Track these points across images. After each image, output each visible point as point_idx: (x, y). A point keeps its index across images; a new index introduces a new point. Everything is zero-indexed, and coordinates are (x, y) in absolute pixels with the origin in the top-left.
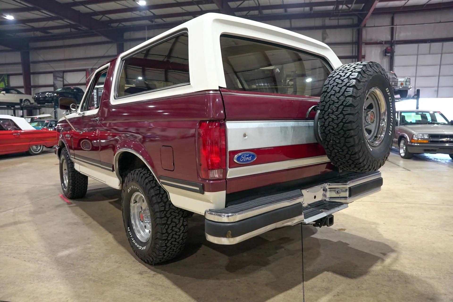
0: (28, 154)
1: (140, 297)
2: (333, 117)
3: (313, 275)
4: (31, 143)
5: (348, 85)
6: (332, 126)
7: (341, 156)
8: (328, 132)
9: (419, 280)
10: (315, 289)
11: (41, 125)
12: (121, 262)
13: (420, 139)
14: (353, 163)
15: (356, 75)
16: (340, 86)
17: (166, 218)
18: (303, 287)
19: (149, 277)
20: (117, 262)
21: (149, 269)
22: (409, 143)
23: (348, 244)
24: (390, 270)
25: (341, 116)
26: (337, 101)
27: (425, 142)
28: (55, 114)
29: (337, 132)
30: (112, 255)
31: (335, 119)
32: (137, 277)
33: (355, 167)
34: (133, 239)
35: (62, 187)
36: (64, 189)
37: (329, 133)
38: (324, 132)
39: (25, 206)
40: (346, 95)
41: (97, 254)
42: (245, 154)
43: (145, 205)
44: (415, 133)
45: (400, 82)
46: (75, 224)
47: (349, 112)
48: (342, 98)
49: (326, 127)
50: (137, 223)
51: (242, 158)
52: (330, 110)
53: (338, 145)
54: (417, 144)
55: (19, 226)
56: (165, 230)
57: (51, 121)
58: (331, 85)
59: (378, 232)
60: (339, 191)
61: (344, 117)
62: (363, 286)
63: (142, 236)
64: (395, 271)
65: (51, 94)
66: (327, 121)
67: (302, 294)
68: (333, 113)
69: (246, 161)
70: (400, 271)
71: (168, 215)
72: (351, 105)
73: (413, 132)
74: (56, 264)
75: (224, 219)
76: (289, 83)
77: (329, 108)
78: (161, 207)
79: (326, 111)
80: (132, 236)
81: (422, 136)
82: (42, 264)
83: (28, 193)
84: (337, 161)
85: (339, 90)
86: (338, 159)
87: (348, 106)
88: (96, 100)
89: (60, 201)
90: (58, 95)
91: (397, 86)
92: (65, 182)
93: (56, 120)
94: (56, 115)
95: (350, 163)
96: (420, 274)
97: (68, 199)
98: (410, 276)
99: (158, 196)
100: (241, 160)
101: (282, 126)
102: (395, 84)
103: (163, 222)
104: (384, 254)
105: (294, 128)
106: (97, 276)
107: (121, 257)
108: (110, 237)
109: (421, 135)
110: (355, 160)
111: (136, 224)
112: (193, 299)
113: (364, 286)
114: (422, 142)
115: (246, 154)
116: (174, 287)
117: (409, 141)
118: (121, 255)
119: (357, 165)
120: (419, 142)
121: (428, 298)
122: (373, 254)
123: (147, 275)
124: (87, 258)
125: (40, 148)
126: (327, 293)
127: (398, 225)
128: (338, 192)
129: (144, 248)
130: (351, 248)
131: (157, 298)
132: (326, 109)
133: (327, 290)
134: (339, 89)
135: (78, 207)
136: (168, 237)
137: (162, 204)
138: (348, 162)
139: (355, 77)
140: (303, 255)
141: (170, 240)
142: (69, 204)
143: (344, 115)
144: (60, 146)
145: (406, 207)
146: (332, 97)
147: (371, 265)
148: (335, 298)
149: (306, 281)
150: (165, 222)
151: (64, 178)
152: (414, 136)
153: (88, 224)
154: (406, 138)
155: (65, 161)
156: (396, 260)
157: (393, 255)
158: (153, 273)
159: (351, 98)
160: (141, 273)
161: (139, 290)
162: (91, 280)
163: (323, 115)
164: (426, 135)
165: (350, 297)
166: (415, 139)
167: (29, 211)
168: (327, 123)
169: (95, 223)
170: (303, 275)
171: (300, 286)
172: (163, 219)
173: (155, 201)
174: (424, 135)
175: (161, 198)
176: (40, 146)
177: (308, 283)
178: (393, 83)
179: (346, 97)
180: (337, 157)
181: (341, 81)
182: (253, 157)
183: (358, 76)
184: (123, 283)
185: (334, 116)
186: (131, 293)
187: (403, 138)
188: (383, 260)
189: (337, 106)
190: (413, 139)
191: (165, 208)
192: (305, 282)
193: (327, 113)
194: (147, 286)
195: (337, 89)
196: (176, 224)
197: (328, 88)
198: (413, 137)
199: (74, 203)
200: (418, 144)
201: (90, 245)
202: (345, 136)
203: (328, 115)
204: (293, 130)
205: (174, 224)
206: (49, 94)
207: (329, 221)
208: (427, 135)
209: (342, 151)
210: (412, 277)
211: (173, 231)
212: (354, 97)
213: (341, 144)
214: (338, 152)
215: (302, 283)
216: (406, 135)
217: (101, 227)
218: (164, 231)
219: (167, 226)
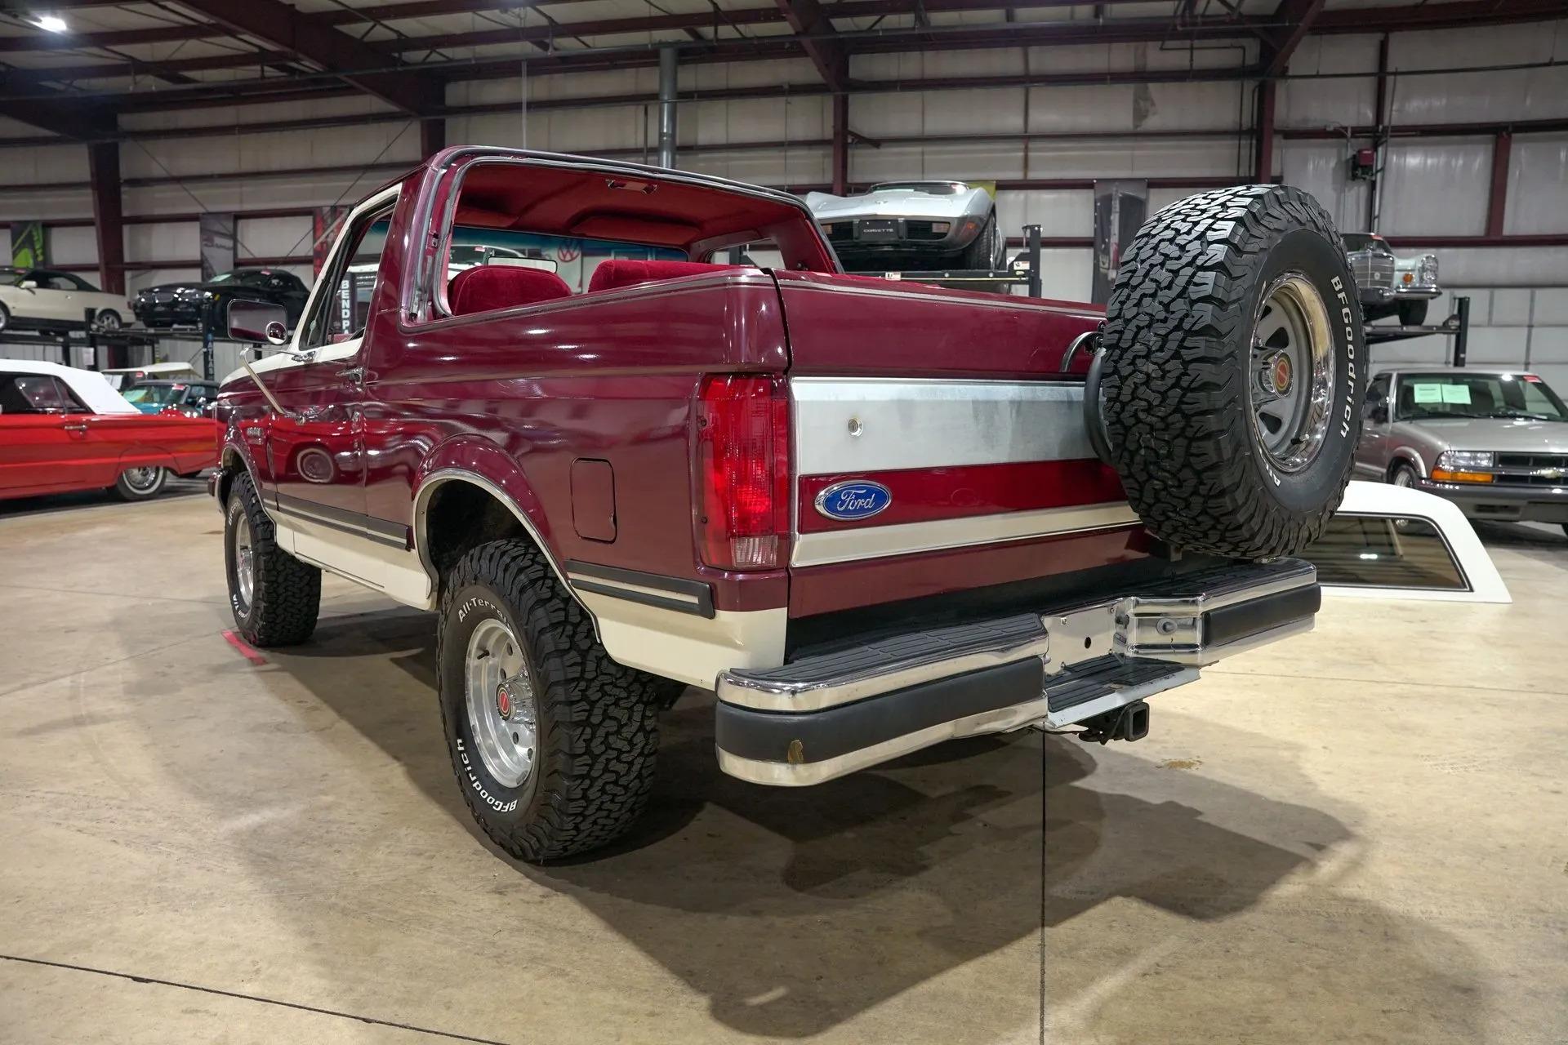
0: (114, 495)
1: (495, 963)
2: (1150, 371)
3: (1074, 908)
4: (124, 459)
5: (1199, 262)
6: (1145, 400)
7: (1175, 502)
8: (1133, 421)
9: (1430, 932)
10: (1082, 953)
11: (157, 397)
12: (432, 854)
13: (1463, 470)
14: (1214, 527)
15: (1229, 230)
16: (1175, 267)
17: (585, 705)
18: (1043, 945)
19: (528, 903)
20: (421, 854)
21: (528, 876)
22: (1423, 482)
23: (1200, 813)
24: (1335, 898)
25: (1174, 367)
26: (1162, 315)
27: (1480, 478)
28: (206, 362)
29: (1163, 419)
30: (403, 831)
31: (1153, 375)
32: (488, 902)
33: (1222, 540)
34: (473, 779)
35: (234, 606)
36: (240, 612)
37: (1134, 425)
38: (1119, 421)
39: (110, 668)
40: (1194, 297)
41: (353, 826)
42: (853, 488)
43: (516, 664)
44: (1447, 448)
45: (1399, 270)
46: (279, 730)
47: (1200, 353)
48: (1180, 306)
49: (1124, 405)
50: (489, 722)
51: (843, 502)
52: (1137, 346)
53: (1166, 464)
54: (1451, 487)
55: (92, 730)
56: (581, 744)
57: (192, 386)
58: (1143, 262)
59: (1302, 775)
60: (1169, 624)
61: (1186, 369)
62: (1242, 945)
63: (503, 769)
64: (1353, 901)
65: (192, 291)
66: (1130, 382)
67: (1038, 966)
68: (1147, 357)
69: (855, 511)
70: (1370, 901)
71: (593, 694)
72: (1208, 330)
73: (1440, 443)
74: (218, 855)
75: (781, 700)
76: (1015, 268)
77: (1134, 339)
78: (571, 666)
79: (1125, 350)
80: (469, 768)
81: (1470, 458)
82: (169, 854)
83: (117, 624)
84: (1162, 518)
85: (1170, 279)
86: (1164, 513)
87: (1199, 333)
88: (348, 316)
89: (228, 654)
90: (217, 297)
91: (1389, 284)
92: (243, 589)
93: (208, 382)
94: (210, 365)
95: (1204, 527)
96: (1435, 910)
97: (255, 648)
98: (1401, 916)
99: (560, 630)
100: (841, 506)
101: (981, 397)
102: (1382, 276)
103: (576, 718)
104: (1319, 848)
105: (1017, 405)
106: (355, 897)
107: (432, 837)
108: (396, 773)
109: (1468, 455)
110: (1222, 515)
111: (486, 726)
112: (674, 976)
113: (1247, 947)
114: (1470, 478)
115: (858, 489)
116: (612, 936)
117: (1424, 475)
118: (434, 831)
119: (1227, 534)
120: (1460, 478)
121: (1457, 988)
122: (1281, 845)
123: (521, 896)
124: (321, 837)
125: (156, 478)
126: (1120, 964)
127: (1373, 753)
128: (1168, 627)
129: (513, 806)
130: (1208, 825)
131: (553, 970)
132: (1123, 345)
133: (1123, 955)
134: (1171, 274)
135: (287, 675)
136: (591, 766)
137: (573, 656)
138: (1198, 524)
139: (1225, 234)
140: (1044, 842)
141: (597, 778)
142: (254, 662)
143: (1186, 364)
144: (225, 468)
145: (1400, 697)
146: (1147, 301)
147: (1273, 882)
148: (1145, 983)
149: (1052, 926)
150: (583, 716)
151: (240, 575)
152: (1443, 458)
153: (323, 730)
154: (1414, 466)
155: (244, 517)
156: (1355, 865)
157: (1346, 850)
158: (539, 890)
159: (1211, 307)
160: (500, 891)
161: (493, 944)
162: (332, 907)
163: (1116, 362)
164: (1484, 455)
165: (1200, 979)
166: (1447, 467)
167: (123, 683)
168: (1126, 395)
169: (344, 725)
170: (1043, 906)
171: (1031, 942)
172: (575, 708)
173: (550, 648)
174: (1479, 455)
175: (572, 637)
176: (154, 469)
177: (1061, 933)
178: (1377, 276)
179: (1193, 302)
180: (1160, 505)
181: (1178, 248)
182: (880, 498)
183: (1234, 232)
184: (441, 919)
185: (1150, 368)
186: (468, 951)
187: (1404, 466)
188: (1312, 865)
189: (1163, 332)
190: (1441, 469)
191: (583, 671)
192: (1047, 929)
193: (1129, 355)
194: (520, 930)
195: (1163, 276)
196: (621, 726)
197: (1134, 271)
198: (1438, 461)
199: (274, 660)
200: (1457, 488)
201: (329, 799)
202: (1189, 432)
203: (1133, 363)
204: (1014, 411)
205: (611, 726)
206: (187, 291)
207: (1133, 721)
208: (1489, 455)
209: (1176, 484)
210: (1409, 920)
211: (609, 747)
212: (1221, 304)
213: (1173, 459)
214: (1165, 489)
215: (1038, 933)
217: (365, 741)
218: (580, 747)
219: (588, 730)
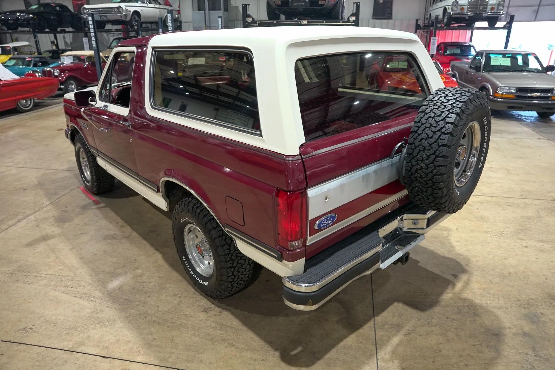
0: (15, 111)
1: (212, 343)
2: (422, 166)
3: (383, 308)
5: (443, 130)
6: (420, 175)
8: (415, 179)
9: (487, 311)
10: (386, 327)
11: (21, 63)
12: (180, 295)
13: (504, 93)
15: (454, 118)
16: (434, 131)
17: (231, 262)
18: (374, 324)
19: (216, 315)
20: (177, 296)
21: (213, 304)
22: (491, 97)
23: (419, 262)
24: (460, 299)
25: (431, 166)
26: (428, 148)
27: (511, 96)
28: (37, 45)
29: (425, 181)
30: (168, 285)
31: (424, 167)
32: (202, 316)
34: (190, 270)
35: (83, 179)
36: (86, 182)
37: (415, 181)
39: (45, 209)
40: (440, 144)
41: (151, 284)
43: (201, 236)
44: (500, 85)
45: (490, 5)
46: (114, 238)
48: (435, 146)
49: (412, 174)
50: (194, 255)
51: (323, 224)
52: (418, 156)
53: (424, 193)
54: (500, 100)
55: (50, 242)
56: (231, 273)
57: (34, 58)
58: (423, 124)
59: (450, 243)
60: (416, 222)
61: (435, 168)
62: (433, 321)
63: (202, 270)
64: (465, 300)
65: (24, 14)
66: (415, 167)
67: (374, 333)
68: (422, 161)
69: (326, 225)
70: (470, 300)
71: (233, 258)
72: (444, 157)
73: (498, 83)
74: (111, 301)
75: (303, 288)
77: (418, 154)
78: (226, 250)
79: (414, 157)
80: (188, 266)
81: (508, 90)
82: (95, 301)
83: (40, 185)
85: (432, 135)
87: (441, 157)
88: (93, 31)
89: (84, 199)
90: (35, 17)
92: (86, 174)
93: (40, 56)
96: (489, 302)
97: (93, 195)
98: (479, 306)
99: (221, 238)
101: (364, 174)
102: (483, 8)
103: (229, 266)
104: (456, 276)
105: (375, 172)
106: (161, 317)
107: (178, 287)
108: (158, 256)
109: (508, 88)
111: (193, 255)
112: (267, 344)
113: (435, 321)
114: (507, 96)
115: (327, 218)
116: (244, 328)
117: (492, 94)
118: (178, 284)
120: (504, 96)
121: (493, 334)
122: (444, 276)
123: (212, 312)
124: (142, 290)
125: (31, 103)
126: (398, 331)
127: (472, 231)
128: (416, 223)
129: (207, 283)
130: (421, 267)
131: (230, 344)
132: (414, 154)
133: (398, 327)
134: (432, 133)
135: (108, 209)
137: (226, 247)
139: (452, 120)
140: (372, 279)
141: (236, 281)
142: (96, 203)
143: (435, 166)
145: (481, 203)
146: (423, 141)
147: (442, 292)
148: (406, 338)
149: (377, 316)
150: (231, 265)
151: (84, 170)
152: (499, 89)
153: (128, 237)
154: (488, 90)
155: (82, 149)
156: (467, 283)
157: (464, 277)
158: (218, 309)
159: (446, 148)
160: (205, 311)
161: (209, 334)
162: (154, 322)
163: (411, 159)
164: (513, 88)
165: (421, 335)
166: (499, 92)
167: (53, 217)
168: (414, 170)
169: (134, 234)
170: (373, 307)
171: (370, 324)
172: (228, 263)
174: (511, 88)
175: (225, 240)
176: (29, 99)
177: (379, 319)
178: (481, 8)
179: (439, 146)
181: (435, 122)
182: (334, 217)
183: (456, 119)
184: (190, 325)
185: (423, 165)
186: (202, 338)
187: (485, 90)
188: (454, 285)
189: (428, 154)
190: (498, 93)
191: (230, 251)
192: (375, 318)
193: (415, 159)
194: (216, 328)
195: (430, 134)
196: (242, 265)
197: (419, 127)
198: (497, 90)
199: (103, 202)
200: (502, 100)
201: (139, 271)
203: (417, 161)
204: (375, 174)
205: (240, 266)
206: (22, 14)
207: (405, 259)
208: (515, 88)
210: (481, 307)
211: (239, 272)
212: (449, 147)
213: (427, 193)
215: (373, 320)
216: (489, 86)
217: (144, 242)
218: (231, 274)
219: (233, 269)
